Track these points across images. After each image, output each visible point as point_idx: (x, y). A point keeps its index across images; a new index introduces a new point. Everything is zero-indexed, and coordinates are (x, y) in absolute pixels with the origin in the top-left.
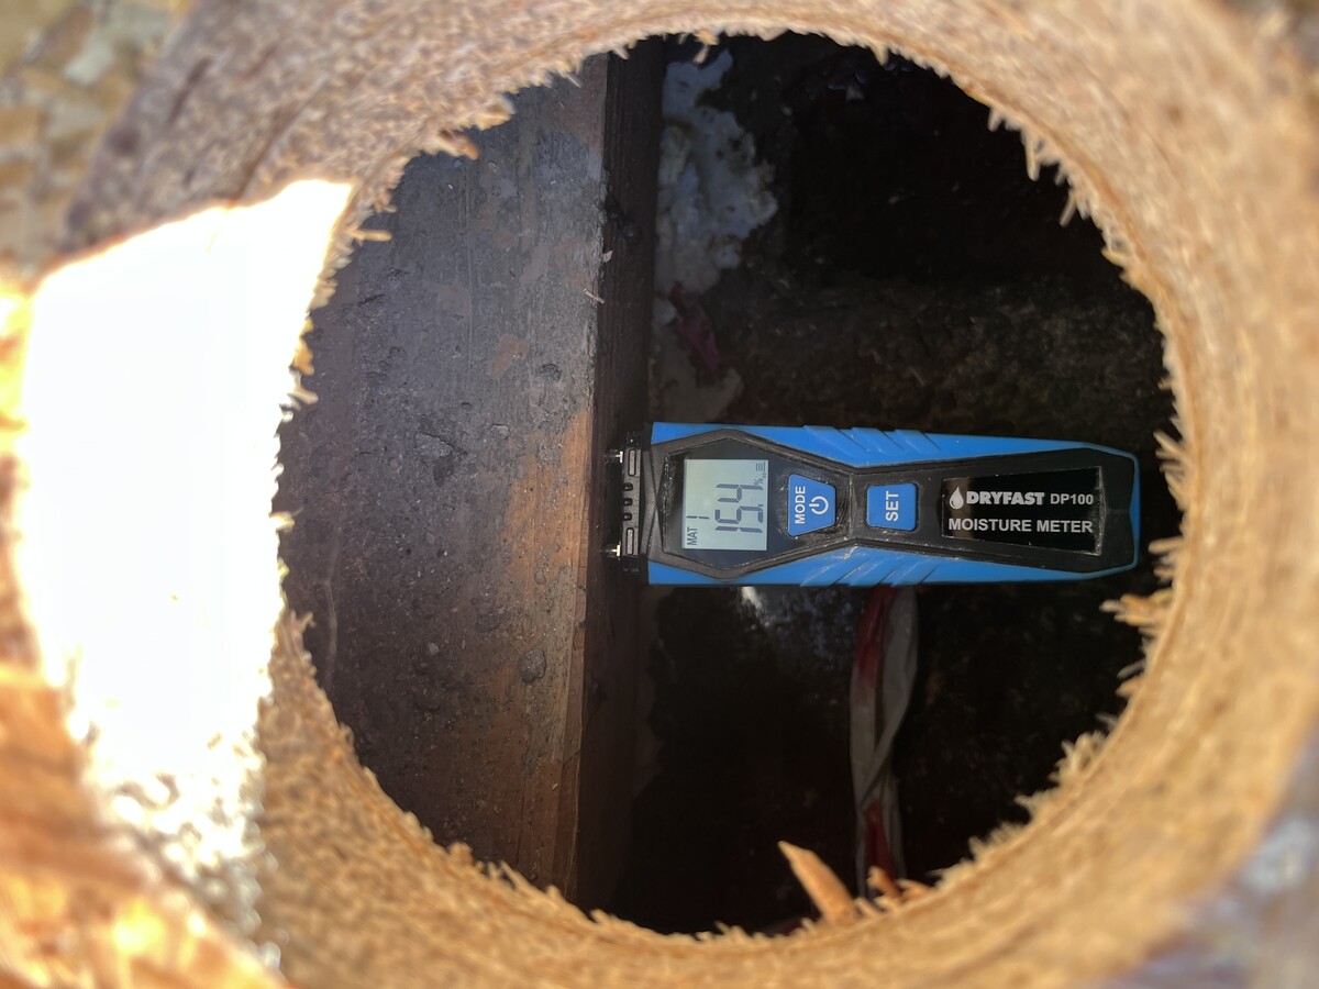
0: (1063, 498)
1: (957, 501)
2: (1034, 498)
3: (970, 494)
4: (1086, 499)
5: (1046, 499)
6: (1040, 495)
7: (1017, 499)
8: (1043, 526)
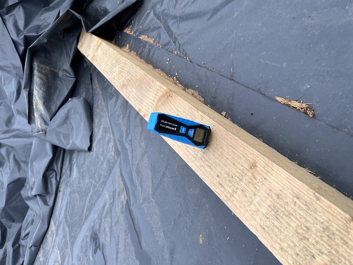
0: (164, 126)
1: (175, 129)
2: (167, 127)
3: (174, 129)
4: (161, 125)
5: (165, 126)
6: (166, 127)
7: (169, 127)
8: (166, 122)
